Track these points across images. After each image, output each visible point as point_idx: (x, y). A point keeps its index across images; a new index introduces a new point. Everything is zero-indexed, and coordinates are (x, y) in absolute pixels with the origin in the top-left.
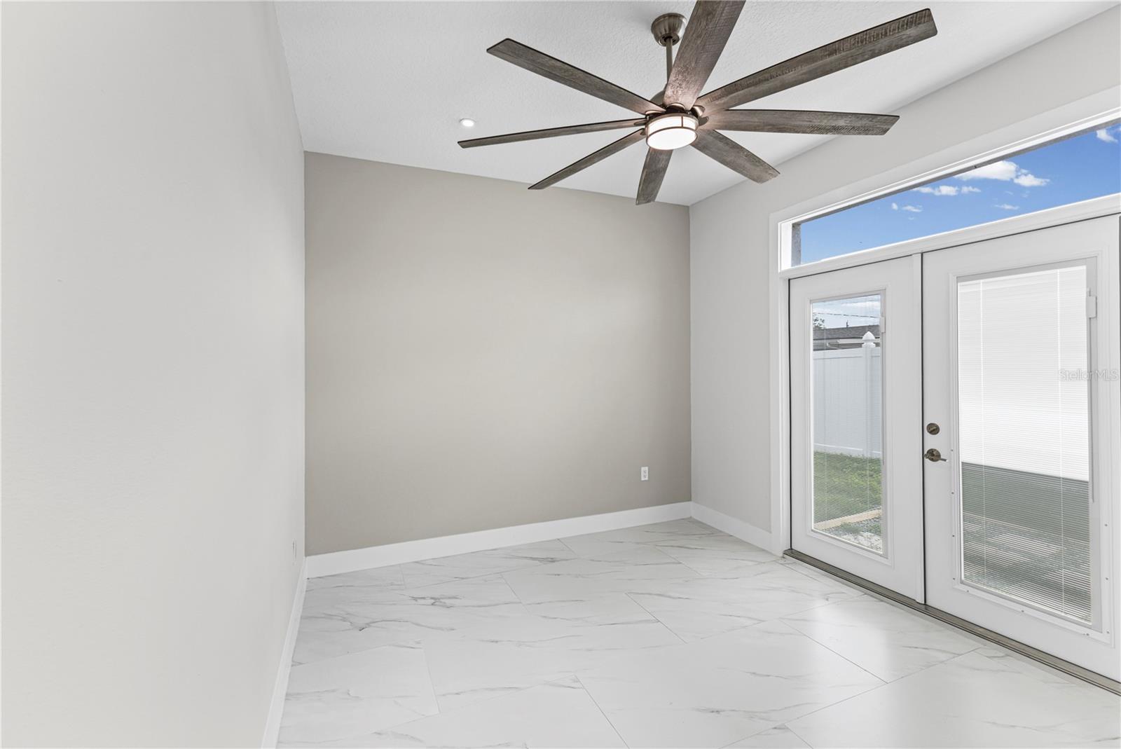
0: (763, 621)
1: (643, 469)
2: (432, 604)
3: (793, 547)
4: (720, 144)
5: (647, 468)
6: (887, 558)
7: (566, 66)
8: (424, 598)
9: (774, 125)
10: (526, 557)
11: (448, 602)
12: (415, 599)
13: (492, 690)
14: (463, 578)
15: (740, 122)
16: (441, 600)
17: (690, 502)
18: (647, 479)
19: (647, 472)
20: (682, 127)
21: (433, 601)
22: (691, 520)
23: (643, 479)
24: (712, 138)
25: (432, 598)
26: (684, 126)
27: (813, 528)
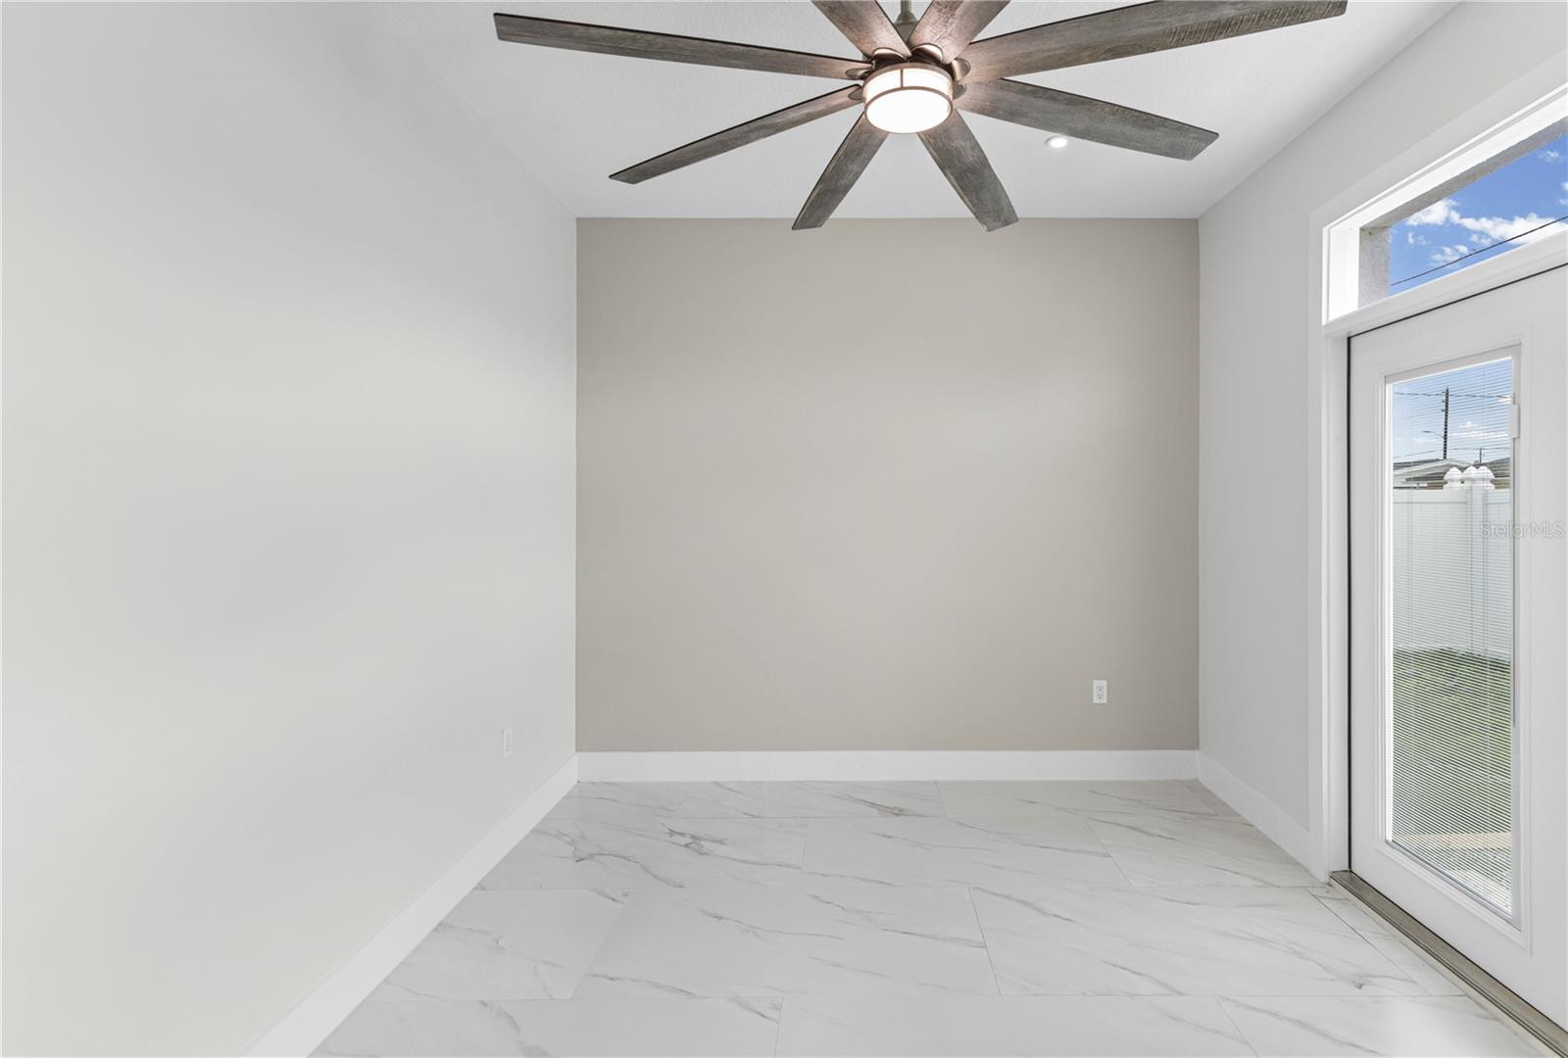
0: (1180, 994)
1: (1096, 683)
2: (686, 846)
3: (1353, 869)
4: (1040, 103)
5: (1104, 683)
6: (1520, 930)
7: (620, 32)
8: (683, 834)
9: (1094, 48)
10: (865, 801)
11: (707, 845)
12: (672, 833)
13: (658, 986)
14: (753, 816)
15: (1028, 55)
16: (702, 843)
17: (1196, 752)
18: (1104, 701)
19: (1105, 688)
20: (902, 88)
21: (691, 840)
22: (1194, 788)
23: (1096, 701)
24: (1013, 94)
25: (692, 837)
26: (905, 85)
27: (1390, 839)
